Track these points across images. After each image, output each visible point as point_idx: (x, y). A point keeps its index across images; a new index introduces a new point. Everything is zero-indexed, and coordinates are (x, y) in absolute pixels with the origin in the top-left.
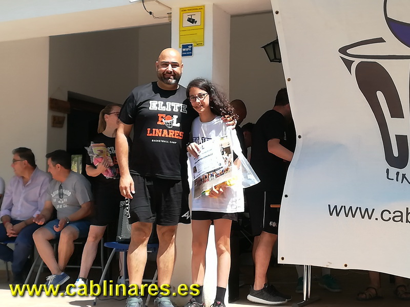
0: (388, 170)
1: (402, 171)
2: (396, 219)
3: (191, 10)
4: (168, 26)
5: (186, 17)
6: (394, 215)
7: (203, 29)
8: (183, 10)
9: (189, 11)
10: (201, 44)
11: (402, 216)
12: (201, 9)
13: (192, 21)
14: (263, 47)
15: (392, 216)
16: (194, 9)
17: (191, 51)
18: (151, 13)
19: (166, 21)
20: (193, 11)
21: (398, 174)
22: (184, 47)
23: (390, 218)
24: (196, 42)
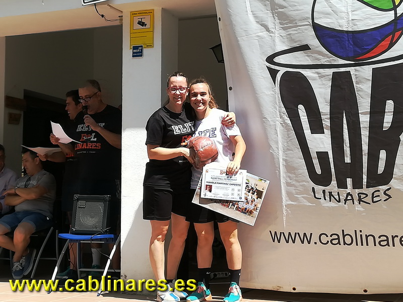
0: (313, 188)
1: (327, 189)
2: (333, 242)
3: (141, 13)
4: (120, 28)
5: (136, 20)
6: (332, 238)
7: (153, 31)
8: (134, 14)
9: (139, 15)
10: (151, 46)
11: (338, 239)
12: (150, 12)
13: (142, 24)
14: (211, 49)
15: (329, 239)
16: (144, 13)
17: (142, 52)
18: (103, 16)
19: (117, 23)
20: (143, 14)
21: (324, 192)
22: (135, 48)
23: (328, 241)
24: (145, 44)
